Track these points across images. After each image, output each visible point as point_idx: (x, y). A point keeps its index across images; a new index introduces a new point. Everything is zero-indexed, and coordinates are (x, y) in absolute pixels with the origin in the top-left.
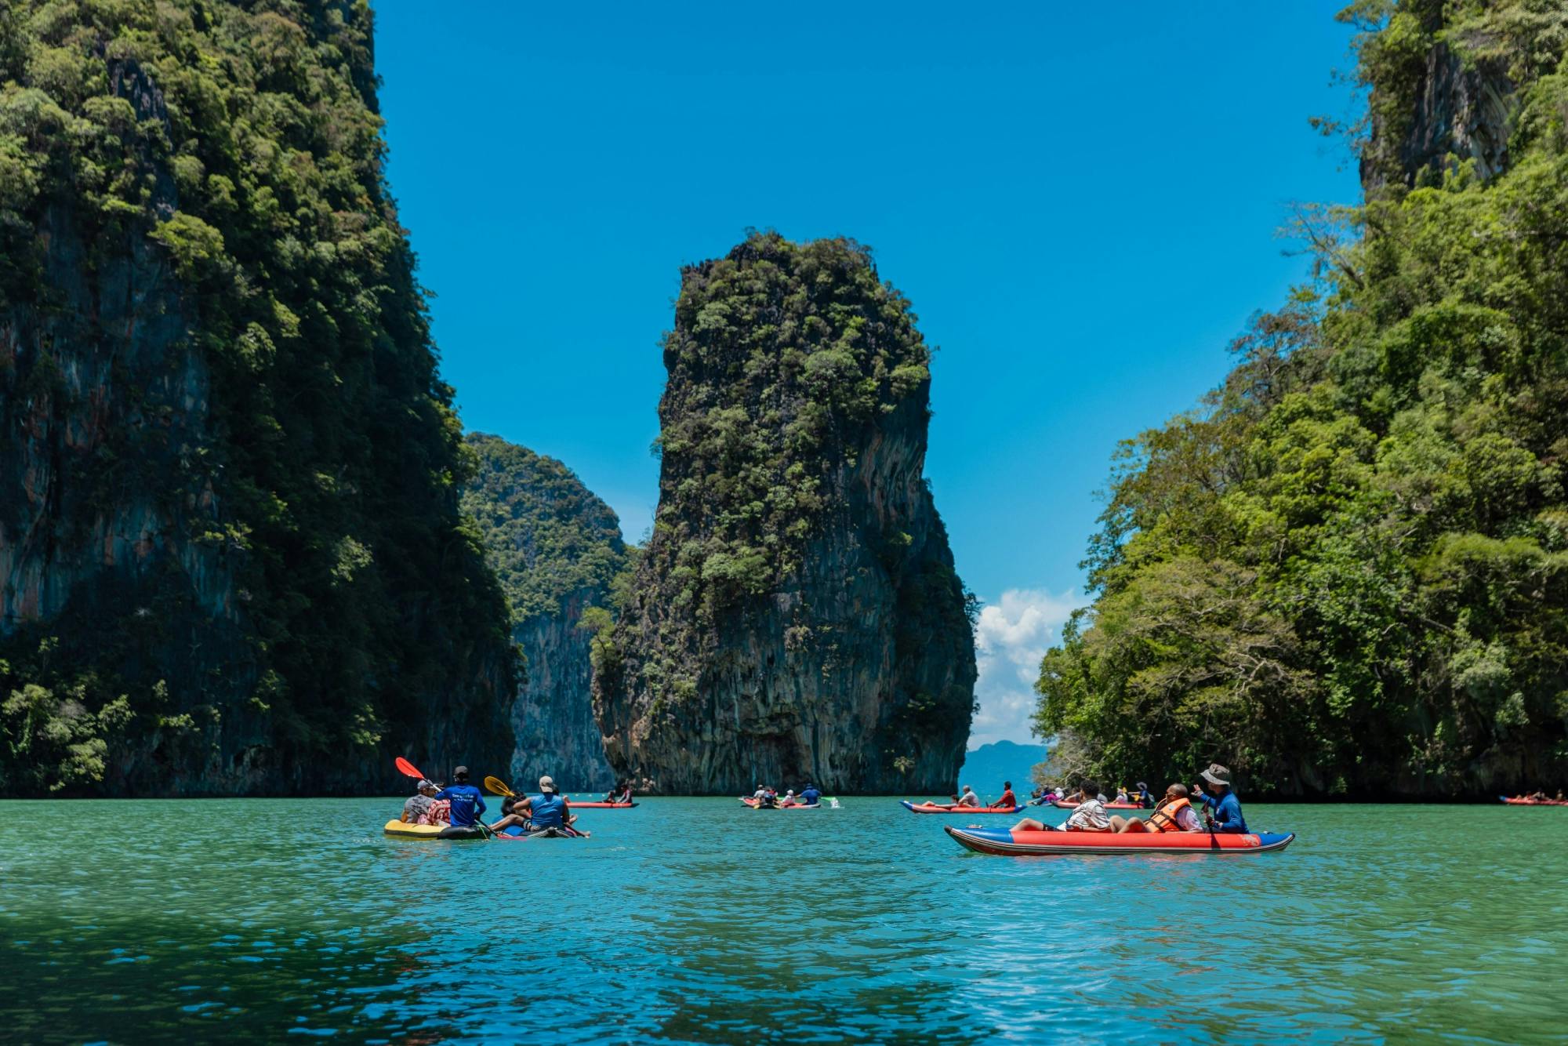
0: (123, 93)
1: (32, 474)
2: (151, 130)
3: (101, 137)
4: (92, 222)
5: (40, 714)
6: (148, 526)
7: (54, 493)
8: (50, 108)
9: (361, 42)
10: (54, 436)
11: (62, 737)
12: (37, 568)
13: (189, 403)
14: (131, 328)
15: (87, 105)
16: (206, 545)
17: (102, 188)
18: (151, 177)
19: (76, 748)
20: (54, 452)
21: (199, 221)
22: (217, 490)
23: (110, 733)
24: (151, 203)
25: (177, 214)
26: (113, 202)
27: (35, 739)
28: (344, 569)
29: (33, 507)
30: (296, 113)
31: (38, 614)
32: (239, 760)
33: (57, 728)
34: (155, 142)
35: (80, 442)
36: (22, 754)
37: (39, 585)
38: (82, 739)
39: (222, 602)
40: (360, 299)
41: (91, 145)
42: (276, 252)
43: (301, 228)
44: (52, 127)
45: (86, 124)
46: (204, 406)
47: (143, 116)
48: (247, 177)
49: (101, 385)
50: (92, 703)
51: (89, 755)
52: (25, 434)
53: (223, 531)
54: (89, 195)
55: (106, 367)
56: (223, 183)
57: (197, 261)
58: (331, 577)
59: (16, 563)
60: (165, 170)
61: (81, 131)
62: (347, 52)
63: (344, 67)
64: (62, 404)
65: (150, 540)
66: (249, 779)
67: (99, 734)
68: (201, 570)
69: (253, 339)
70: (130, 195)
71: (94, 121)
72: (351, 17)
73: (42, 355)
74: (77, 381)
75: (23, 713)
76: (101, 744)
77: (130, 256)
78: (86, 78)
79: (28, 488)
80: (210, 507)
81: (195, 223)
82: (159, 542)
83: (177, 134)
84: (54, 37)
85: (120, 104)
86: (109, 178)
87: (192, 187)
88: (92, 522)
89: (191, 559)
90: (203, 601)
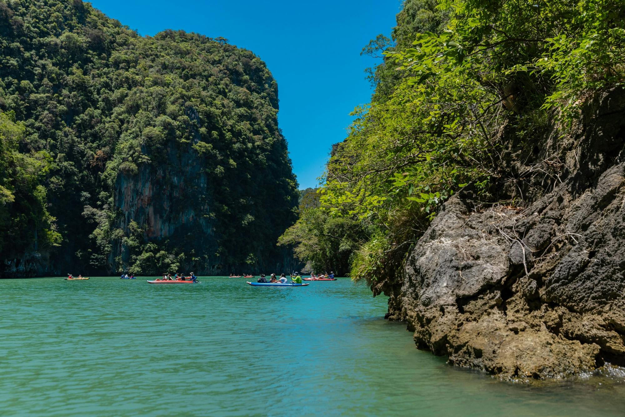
0: (188, 115)
1: (165, 203)
2: (194, 122)
3: (181, 125)
4: (179, 145)
5: (164, 257)
6: (192, 214)
7: (171, 207)
8: (169, 120)
9: (273, 91)
10: (171, 194)
11: (168, 262)
12: (167, 224)
13: (202, 185)
14: (189, 169)
15: (178, 118)
16: (205, 218)
17: (181, 137)
18: (193, 134)
19: (172, 265)
20: (171, 197)
21: (204, 143)
22: (208, 204)
23: (180, 261)
24: (193, 140)
25: (200, 142)
26: (183, 140)
27: (162, 263)
28: (245, 222)
29: (166, 210)
30: (247, 112)
31: (167, 234)
32: (213, 267)
33: (167, 260)
34: (195, 125)
35: (177, 195)
36: (160, 266)
37: (168, 228)
38: (173, 263)
39: (209, 231)
40: (260, 156)
41: (179, 127)
42: (232, 147)
43: (243, 140)
44: (169, 124)
45: (178, 122)
46: (206, 186)
47: (192, 119)
48: (225, 130)
49: (182, 182)
50: (177, 254)
51: (174, 267)
52: (164, 194)
53: (209, 214)
54: (177, 139)
55: (183, 178)
56: (215, 133)
57: (203, 152)
58: (242, 224)
59: (162, 223)
60: (197, 131)
61: (177, 124)
62: (269, 94)
63: (268, 98)
64: (173, 187)
65: (193, 217)
66: (216, 272)
67: (178, 262)
68: (204, 224)
69: (220, 169)
70: (187, 138)
71: (180, 122)
72: (270, 86)
73: (168, 176)
74: (176, 181)
75: (160, 257)
76: (178, 264)
77: (188, 152)
78: (179, 112)
79: (165, 206)
80: (207, 209)
81: (203, 143)
82: (195, 217)
83: (201, 123)
84: (173, 103)
85: (186, 117)
86: (183, 134)
87: (205, 135)
88: (179, 214)
89: (202, 221)
90: (205, 231)
